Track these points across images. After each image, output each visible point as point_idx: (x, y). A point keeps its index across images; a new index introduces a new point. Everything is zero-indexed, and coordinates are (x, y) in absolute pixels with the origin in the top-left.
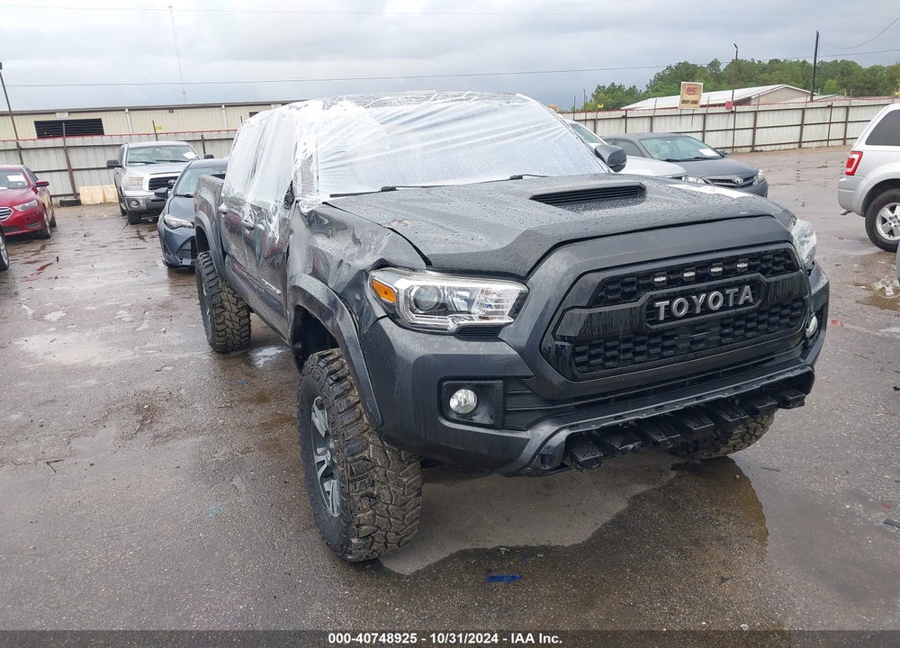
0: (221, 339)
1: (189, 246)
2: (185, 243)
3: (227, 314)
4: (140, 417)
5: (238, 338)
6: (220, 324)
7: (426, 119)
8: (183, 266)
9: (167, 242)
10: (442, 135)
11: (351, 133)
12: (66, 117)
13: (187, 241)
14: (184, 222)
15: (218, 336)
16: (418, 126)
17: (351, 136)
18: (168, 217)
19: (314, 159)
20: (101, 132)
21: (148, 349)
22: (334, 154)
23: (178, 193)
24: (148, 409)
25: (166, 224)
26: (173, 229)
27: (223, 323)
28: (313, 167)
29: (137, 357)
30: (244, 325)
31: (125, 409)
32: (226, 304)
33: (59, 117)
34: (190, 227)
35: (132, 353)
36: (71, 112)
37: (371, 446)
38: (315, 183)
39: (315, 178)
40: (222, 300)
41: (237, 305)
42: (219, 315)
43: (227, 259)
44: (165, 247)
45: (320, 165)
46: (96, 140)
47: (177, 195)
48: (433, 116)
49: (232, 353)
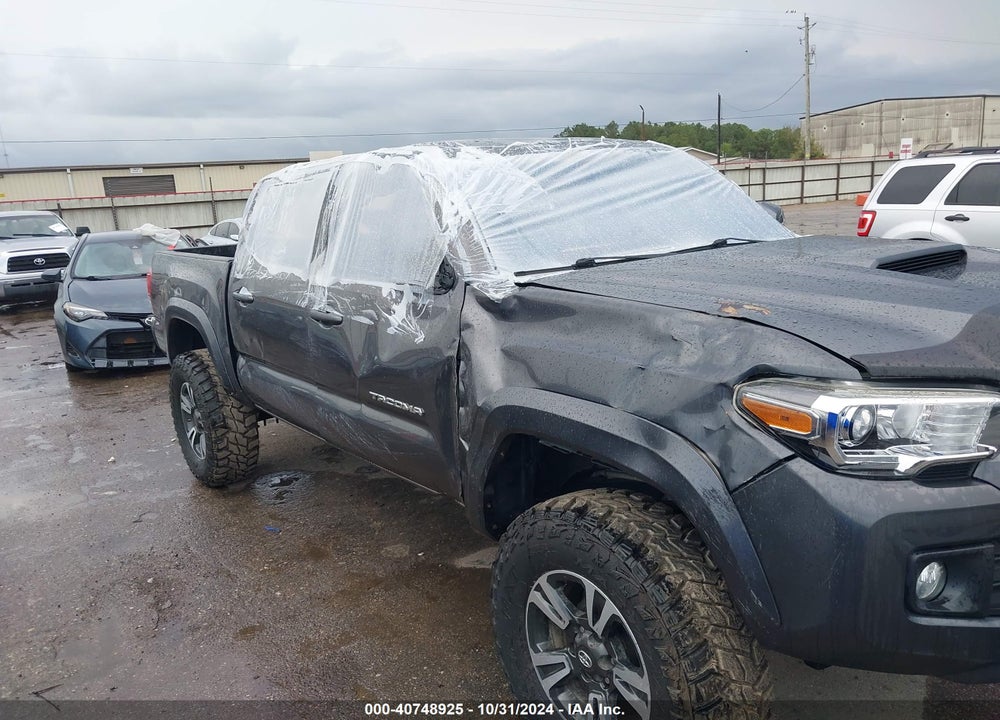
0: (224, 470)
1: (103, 342)
2: (98, 339)
3: (231, 436)
4: (151, 599)
5: (243, 466)
6: (221, 450)
7: (578, 170)
8: (96, 369)
9: (70, 338)
10: (606, 190)
11: (502, 188)
12: (140, 172)
13: (101, 336)
14: (93, 311)
15: (218, 466)
16: (575, 178)
17: (504, 192)
18: (69, 305)
19: (473, 223)
20: (173, 191)
21: (104, 489)
22: (495, 217)
23: (77, 274)
24: (156, 583)
25: (67, 314)
26: (79, 321)
27: (226, 448)
28: (477, 235)
29: (93, 502)
30: (254, 449)
31: (119, 588)
32: (230, 422)
33: (132, 172)
34: (103, 318)
35: (82, 498)
36: (145, 167)
37: (718, 651)
38: (488, 257)
39: (486, 251)
40: (224, 417)
41: (243, 422)
42: (220, 439)
43: (241, 361)
44: (67, 345)
45: (484, 233)
46: (170, 198)
47: (75, 278)
48: (585, 166)
49: (231, 488)
